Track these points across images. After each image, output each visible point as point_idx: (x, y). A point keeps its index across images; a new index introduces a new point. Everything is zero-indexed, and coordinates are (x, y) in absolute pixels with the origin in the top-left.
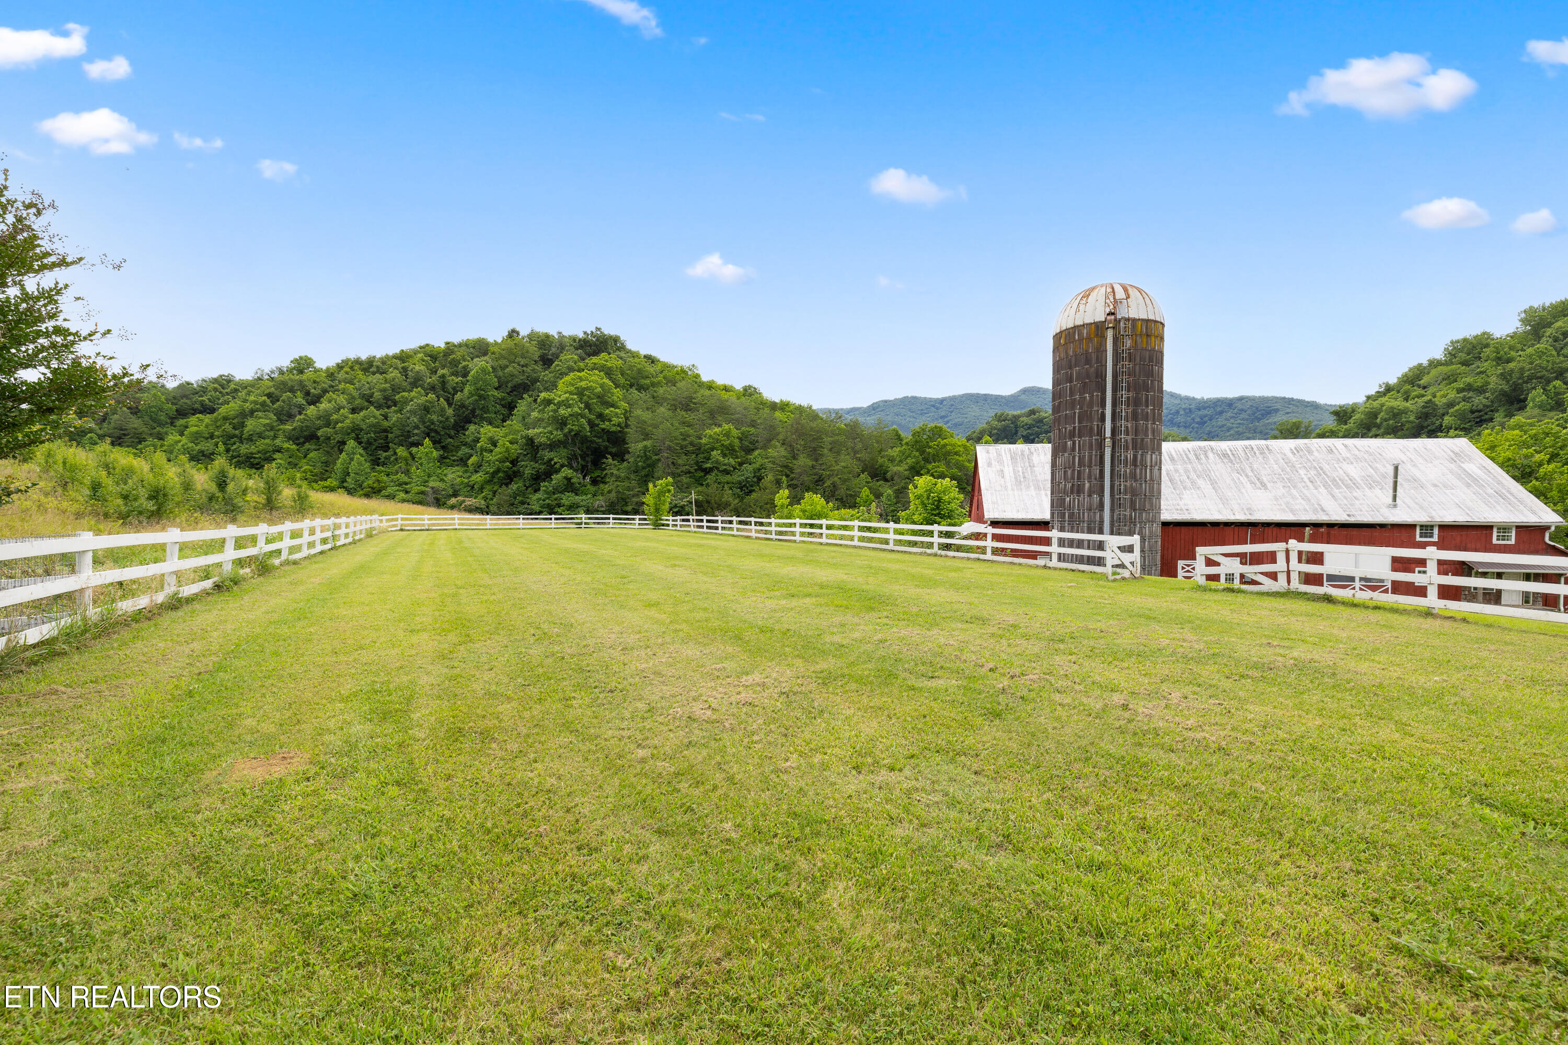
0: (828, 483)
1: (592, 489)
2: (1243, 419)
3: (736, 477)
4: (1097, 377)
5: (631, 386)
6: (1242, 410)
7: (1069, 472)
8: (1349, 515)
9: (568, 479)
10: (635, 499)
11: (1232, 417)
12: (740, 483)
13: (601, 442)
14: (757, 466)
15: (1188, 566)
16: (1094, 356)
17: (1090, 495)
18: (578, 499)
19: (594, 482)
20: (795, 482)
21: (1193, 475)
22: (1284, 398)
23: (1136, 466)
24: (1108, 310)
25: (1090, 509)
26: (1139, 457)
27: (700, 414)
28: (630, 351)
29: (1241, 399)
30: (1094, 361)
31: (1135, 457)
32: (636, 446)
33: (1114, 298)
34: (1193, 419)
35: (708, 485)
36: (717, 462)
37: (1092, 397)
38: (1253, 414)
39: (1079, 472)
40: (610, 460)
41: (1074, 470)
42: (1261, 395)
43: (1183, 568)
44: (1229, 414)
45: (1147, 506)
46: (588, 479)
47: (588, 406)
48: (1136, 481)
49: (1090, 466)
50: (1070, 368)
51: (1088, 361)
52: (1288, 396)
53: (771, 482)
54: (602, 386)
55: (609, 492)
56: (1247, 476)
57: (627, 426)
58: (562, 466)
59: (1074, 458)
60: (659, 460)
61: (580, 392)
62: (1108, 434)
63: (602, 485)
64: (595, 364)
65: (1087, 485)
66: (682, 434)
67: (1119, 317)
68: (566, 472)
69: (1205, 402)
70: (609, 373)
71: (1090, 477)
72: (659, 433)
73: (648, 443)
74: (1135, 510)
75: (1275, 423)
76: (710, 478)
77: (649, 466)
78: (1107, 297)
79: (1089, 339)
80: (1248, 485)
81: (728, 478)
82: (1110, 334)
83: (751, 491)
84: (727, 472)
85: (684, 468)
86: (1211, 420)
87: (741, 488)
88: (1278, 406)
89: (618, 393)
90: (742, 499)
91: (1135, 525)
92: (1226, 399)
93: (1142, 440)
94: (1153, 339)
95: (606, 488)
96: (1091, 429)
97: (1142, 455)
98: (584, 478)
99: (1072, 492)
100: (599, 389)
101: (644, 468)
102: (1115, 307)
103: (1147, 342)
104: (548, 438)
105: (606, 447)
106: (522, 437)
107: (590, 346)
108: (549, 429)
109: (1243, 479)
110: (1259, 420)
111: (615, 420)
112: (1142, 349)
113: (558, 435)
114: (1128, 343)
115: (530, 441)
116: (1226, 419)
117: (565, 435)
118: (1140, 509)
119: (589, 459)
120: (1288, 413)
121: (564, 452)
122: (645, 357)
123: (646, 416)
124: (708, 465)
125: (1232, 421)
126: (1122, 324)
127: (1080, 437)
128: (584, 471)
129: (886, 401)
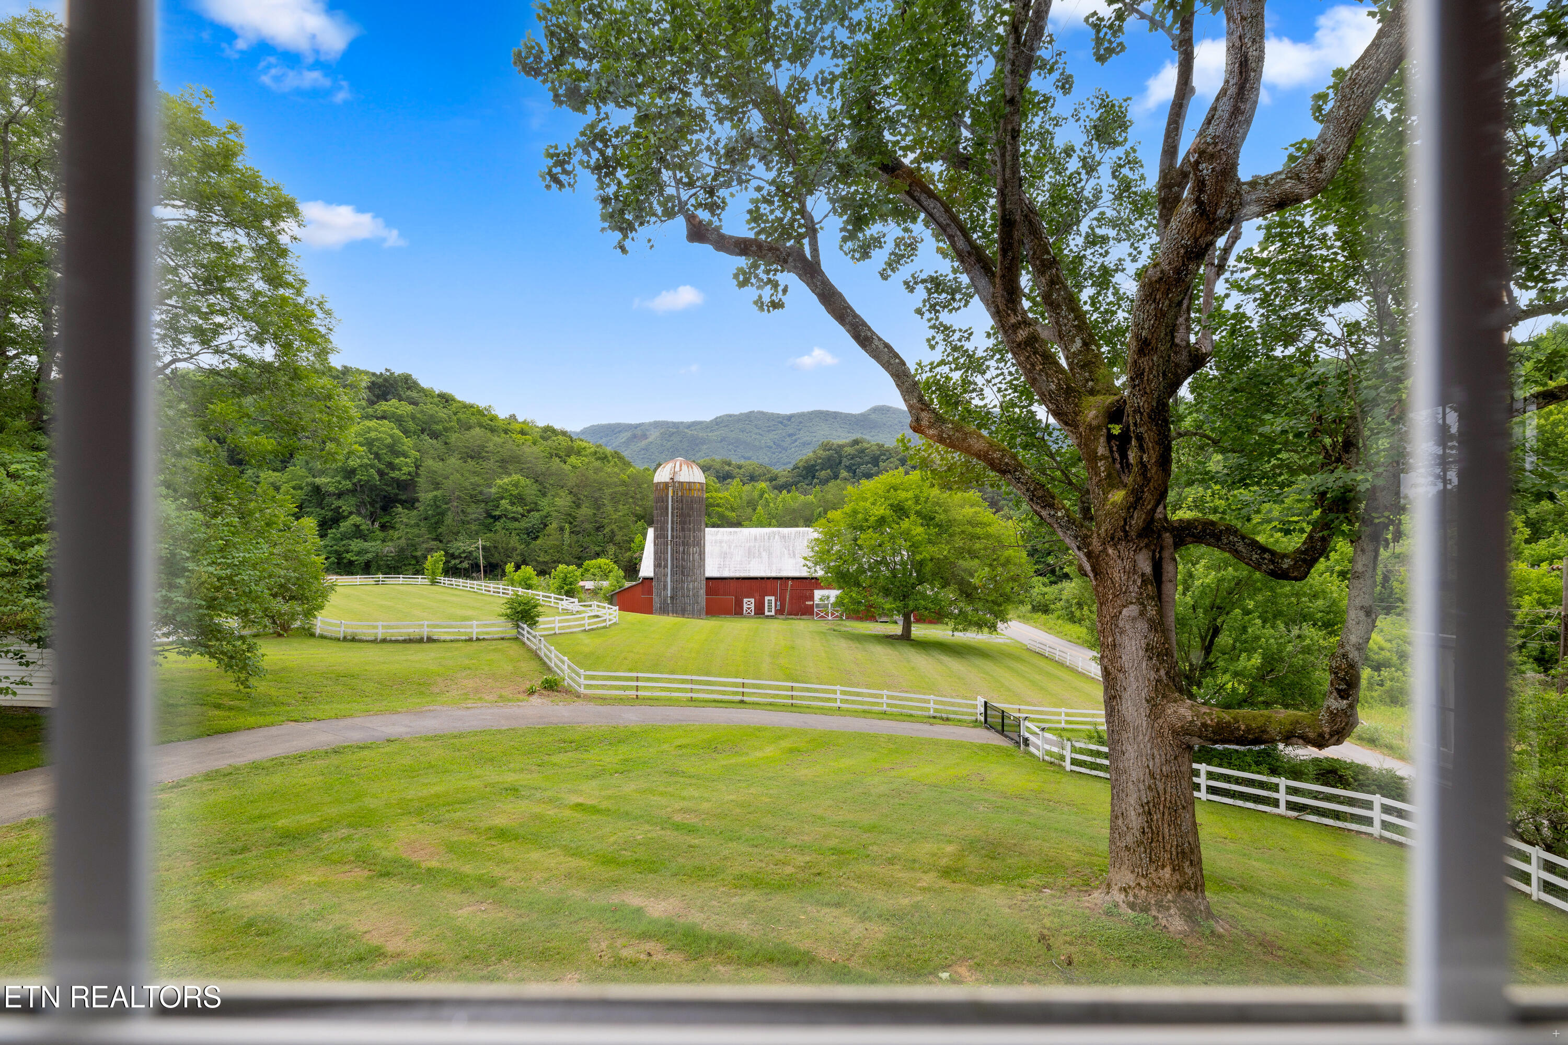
0: (607, 530)
1: (381, 535)
3: (524, 524)
4: (667, 509)
5: (423, 431)
9: (357, 526)
10: (425, 546)
12: (527, 529)
13: (391, 490)
14: (544, 513)
15: (748, 602)
16: (665, 499)
18: (366, 545)
19: (383, 527)
20: (577, 529)
21: (762, 550)
23: (685, 554)
24: (671, 477)
25: (664, 576)
27: (491, 464)
28: (422, 390)
31: (684, 550)
32: (426, 496)
33: (675, 471)
35: (495, 532)
36: (506, 509)
39: (660, 556)
40: (400, 509)
43: (745, 603)
45: (693, 574)
46: (377, 525)
47: (377, 456)
48: (684, 561)
49: (664, 554)
51: (662, 502)
53: (555, 530)
54: (392, 436)
55: (399, 538)
57: (417, 474)
58: (351, 513)
59: (658, 548)
60: (449, 509)
61: (369, 443)
62: (669, 538)
63: (391, 532)
64: (385, 411)
65: (663, 563)
66: (472, 484)
67: (675, 481)
68: (355, 519)
70: (399, 420)
71: (664, 559)
72: (448, 484)
73: (438, 493)
74: (684, 576)
76: (498, 525)
77: (438, 514)
78: (672, 470)
79: (663, 490)
81: (516, 524)
82: (671, 489)
83: (537, 537)
84: (516, 520)
85: (473, 516)
87: (528, 534)
89: (408, 443)
90: (528, 544)
91: (684, 583)
93: (688, 541)
95: (396, 535)
98: (373, 524)
99: (657, 567)
100: (389, 440)
101: (433, 516)
102: (674, 476)
103: (692, 493)
104: (337, 488)
105: (397, 495)
106: (308, 484)
107: (379, 387)
108: (338, 478)
111: (405, 469)
112: (687, 497)
113: (347, 484)
114: (680, 494)
115: (317, 489)
117: (354, 484)
118: (688, 575)
119: (378, 506)
121: (353, 500)
122: (439, 395)
123: (437, 465)
124: (497, 513)
126: (677, 485)
128: (373, 517)
129: (730, 416)
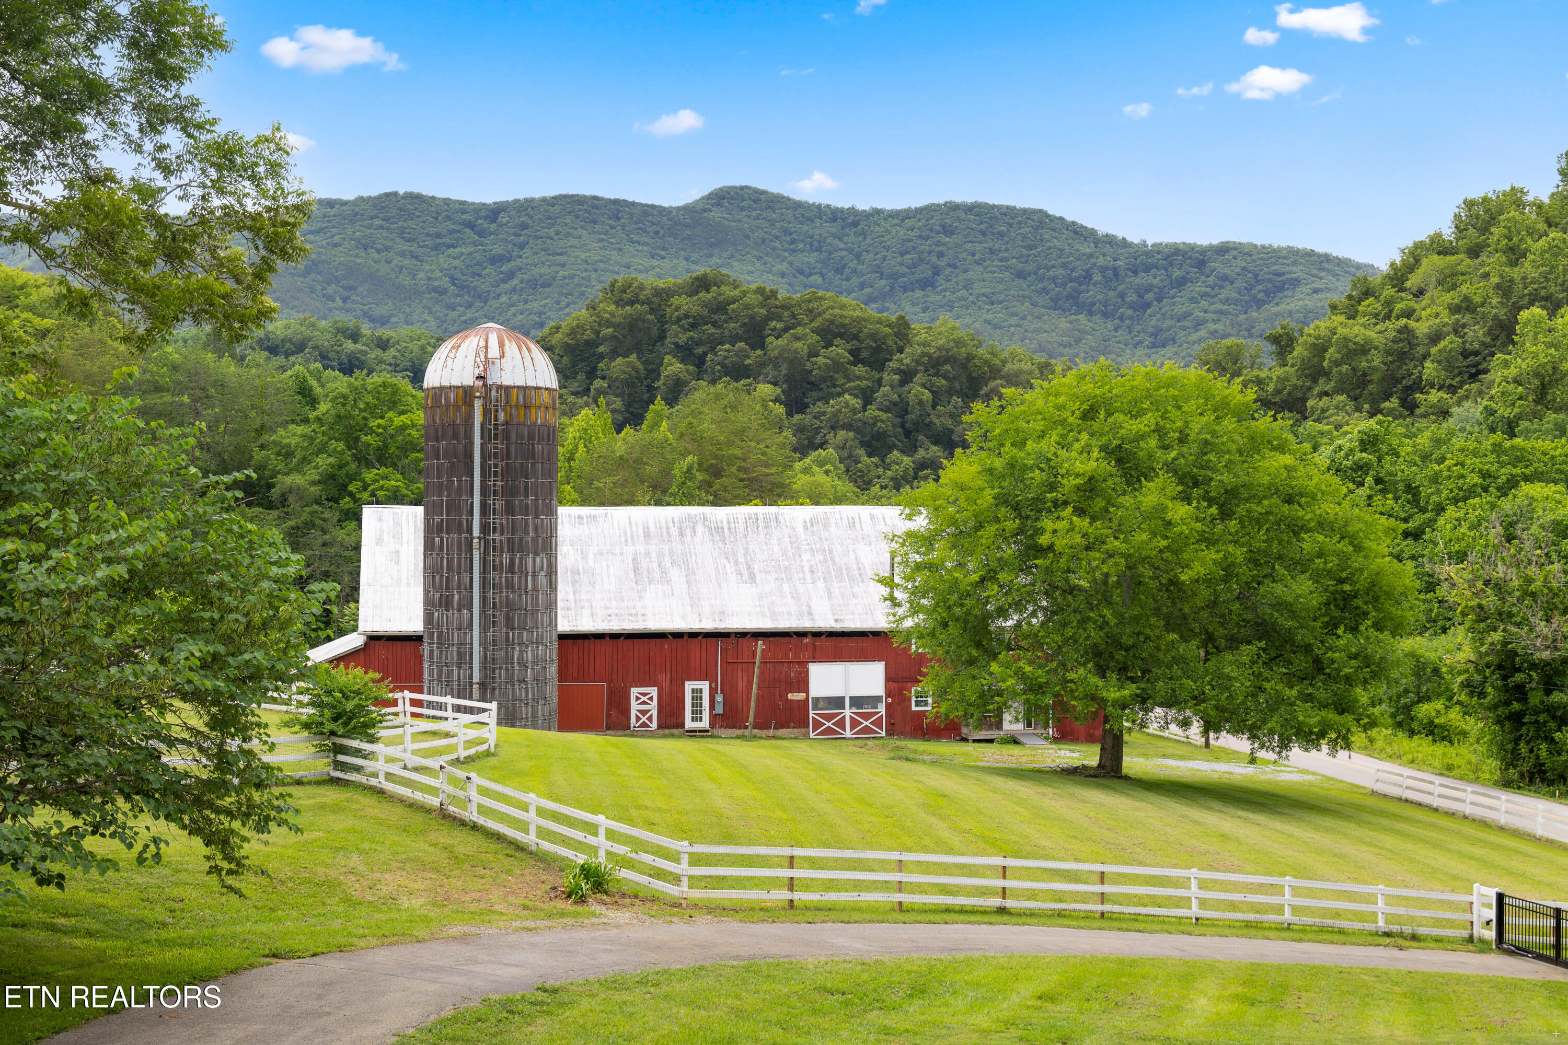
2: (1227, 301)
4: (466, 457)
6: (1225, 278)
7: (438, 578)
8: (836, 621)
11: (1204, 295)
15: (644, 695)
16: (462, 429)
17: (459, 611)
21: (667, 562)
22: (1311, 254)
23: (513, 572)
24: (477, 372)
25: (459, 629)
26: (517, 561)
29: (1223, 249)
30: (462, 436)
31: (512, 561)
33: (486, 357)
34: (1122, 296)
37: (460, 481)
38: (1249, 290)
39: (447, 578)
41: (442, 577)
42: (1266, 242)
43: (638, 699)
44: (1199, 287)
45: (529, 624)
48: (513, 591)
49: (459, 573)
50: (437, 440)
51: (455, 436)
52: (1320, 249)
56: (736, 563)
59: (442, 558)
62: (476, 532)
65: (456, 597)
67: (490, 382)
69: (1148, 254)
71: (459, 587)
74: (513, 629)
75: (1290, 314)
78: (477, 355)
79: (456, 406)
80: (733, 577)
82: (478, 405)
86: (1159, 300)
88: (1297, 272)
91: (513, 648)
92: (1192, 247)
93: (521, 539)
94: (533, 410)
96: (460, 523)
97: (521, 559)
99: (440, 606)
102: (485, 370)
103: (525, 415)
109: (730, 568)
110: (1260, 303)
112: (519, 424)
114: (501, 416)
116: (1192, 300)
118: (519, 628)
120: (1316, 291)
125: (1204, 304)
126: (493, 393)
127: (448, 533)
